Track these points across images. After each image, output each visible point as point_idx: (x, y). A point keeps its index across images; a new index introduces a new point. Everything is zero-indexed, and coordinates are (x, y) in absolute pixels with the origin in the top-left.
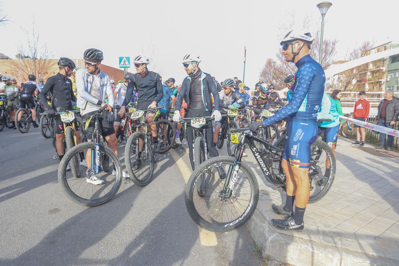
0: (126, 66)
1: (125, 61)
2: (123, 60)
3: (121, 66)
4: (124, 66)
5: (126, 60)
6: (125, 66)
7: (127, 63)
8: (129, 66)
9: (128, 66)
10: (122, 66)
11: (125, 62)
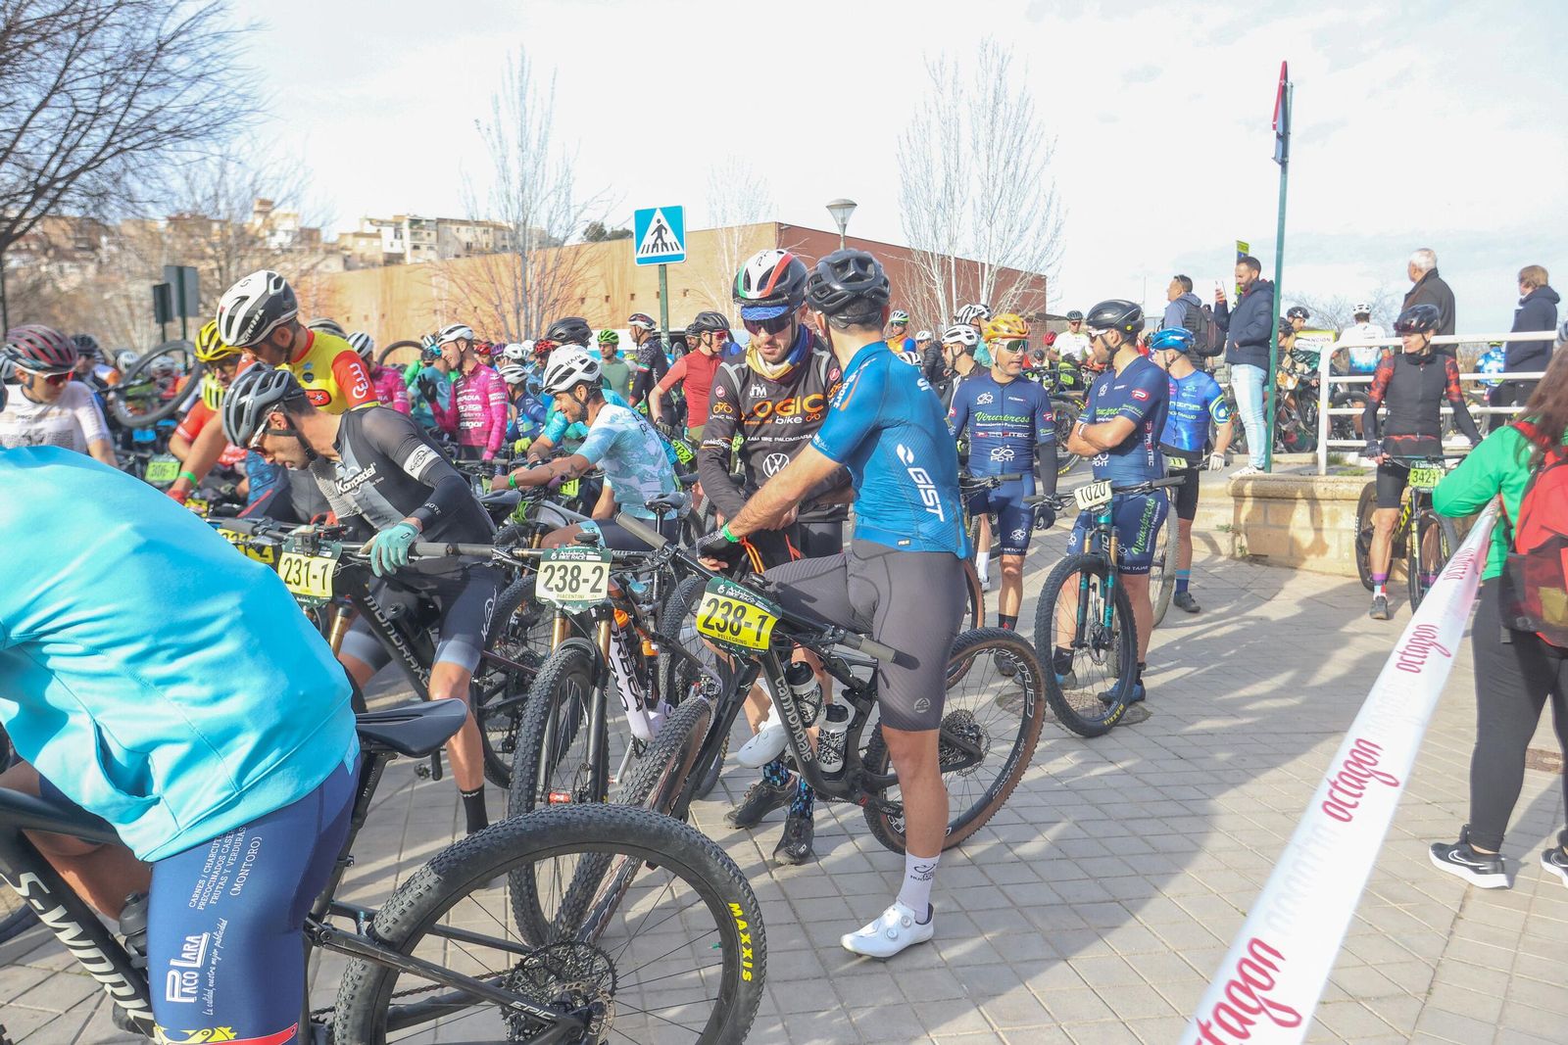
0: (666, 253)
1: (660, 229)
2: (654, 225)
3: (645, 255)
4: (655, 254)
5: (664, 223)
6: (660, 254)
7: (670, 237)
8: (681, 252)
9: (676, 252)
10: (650, 255)
11: (660, 236)
